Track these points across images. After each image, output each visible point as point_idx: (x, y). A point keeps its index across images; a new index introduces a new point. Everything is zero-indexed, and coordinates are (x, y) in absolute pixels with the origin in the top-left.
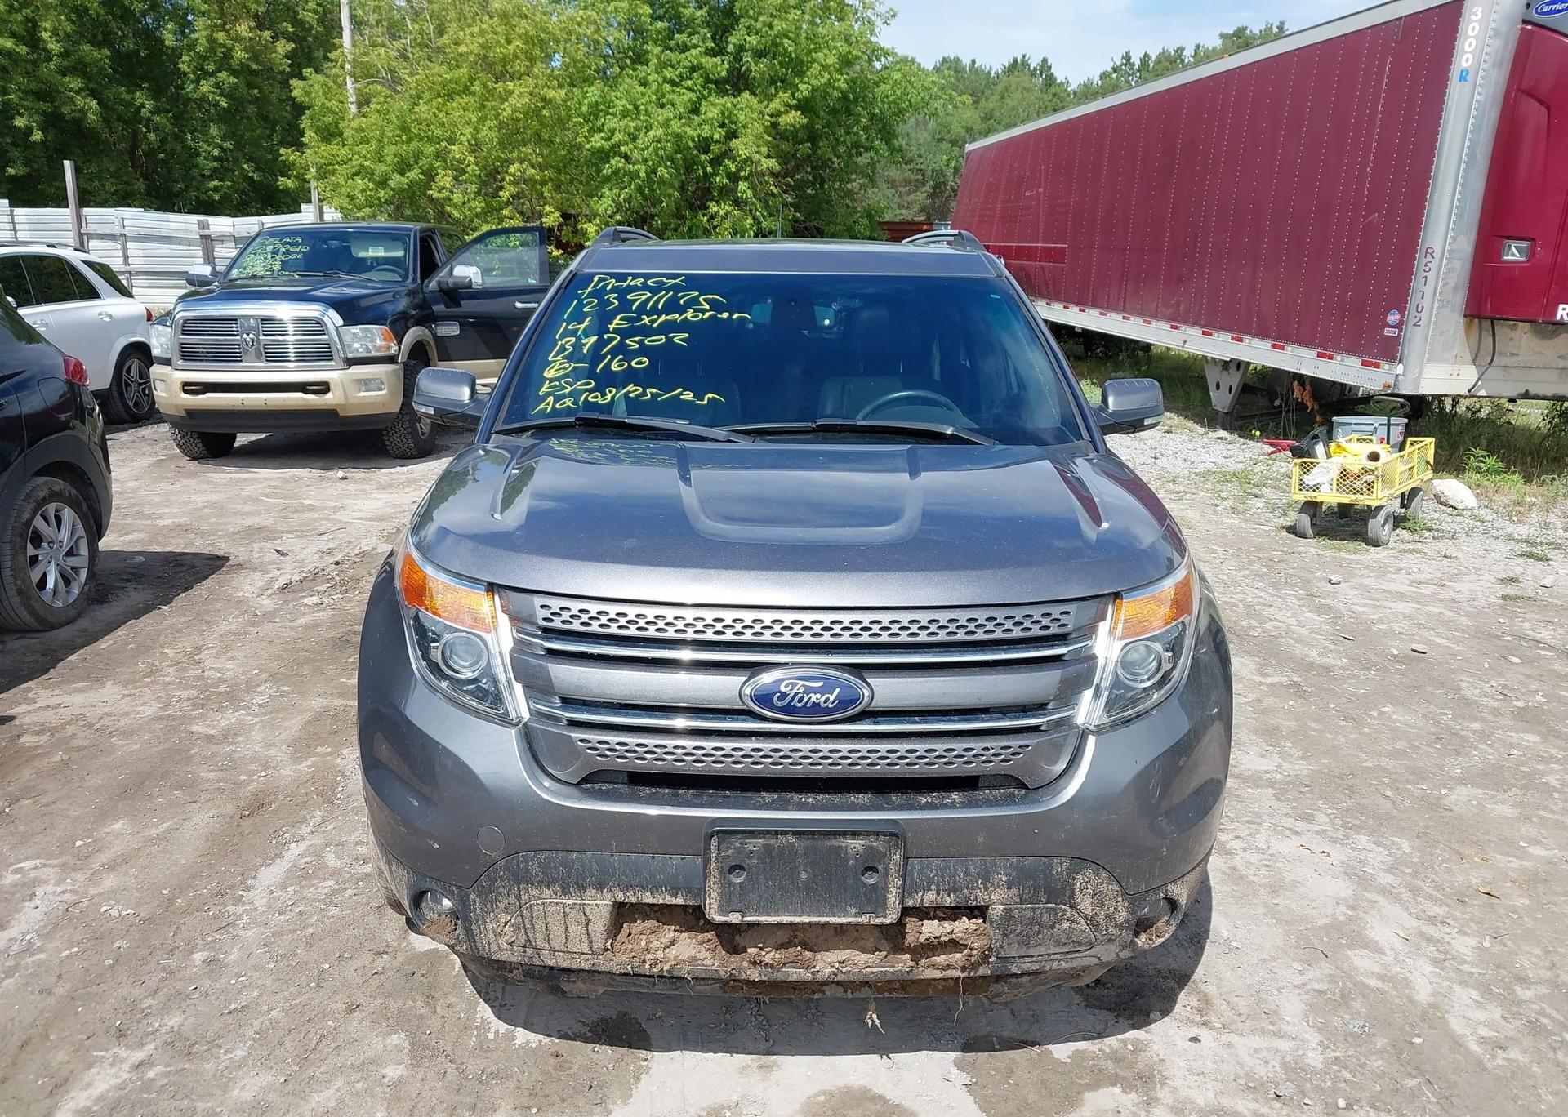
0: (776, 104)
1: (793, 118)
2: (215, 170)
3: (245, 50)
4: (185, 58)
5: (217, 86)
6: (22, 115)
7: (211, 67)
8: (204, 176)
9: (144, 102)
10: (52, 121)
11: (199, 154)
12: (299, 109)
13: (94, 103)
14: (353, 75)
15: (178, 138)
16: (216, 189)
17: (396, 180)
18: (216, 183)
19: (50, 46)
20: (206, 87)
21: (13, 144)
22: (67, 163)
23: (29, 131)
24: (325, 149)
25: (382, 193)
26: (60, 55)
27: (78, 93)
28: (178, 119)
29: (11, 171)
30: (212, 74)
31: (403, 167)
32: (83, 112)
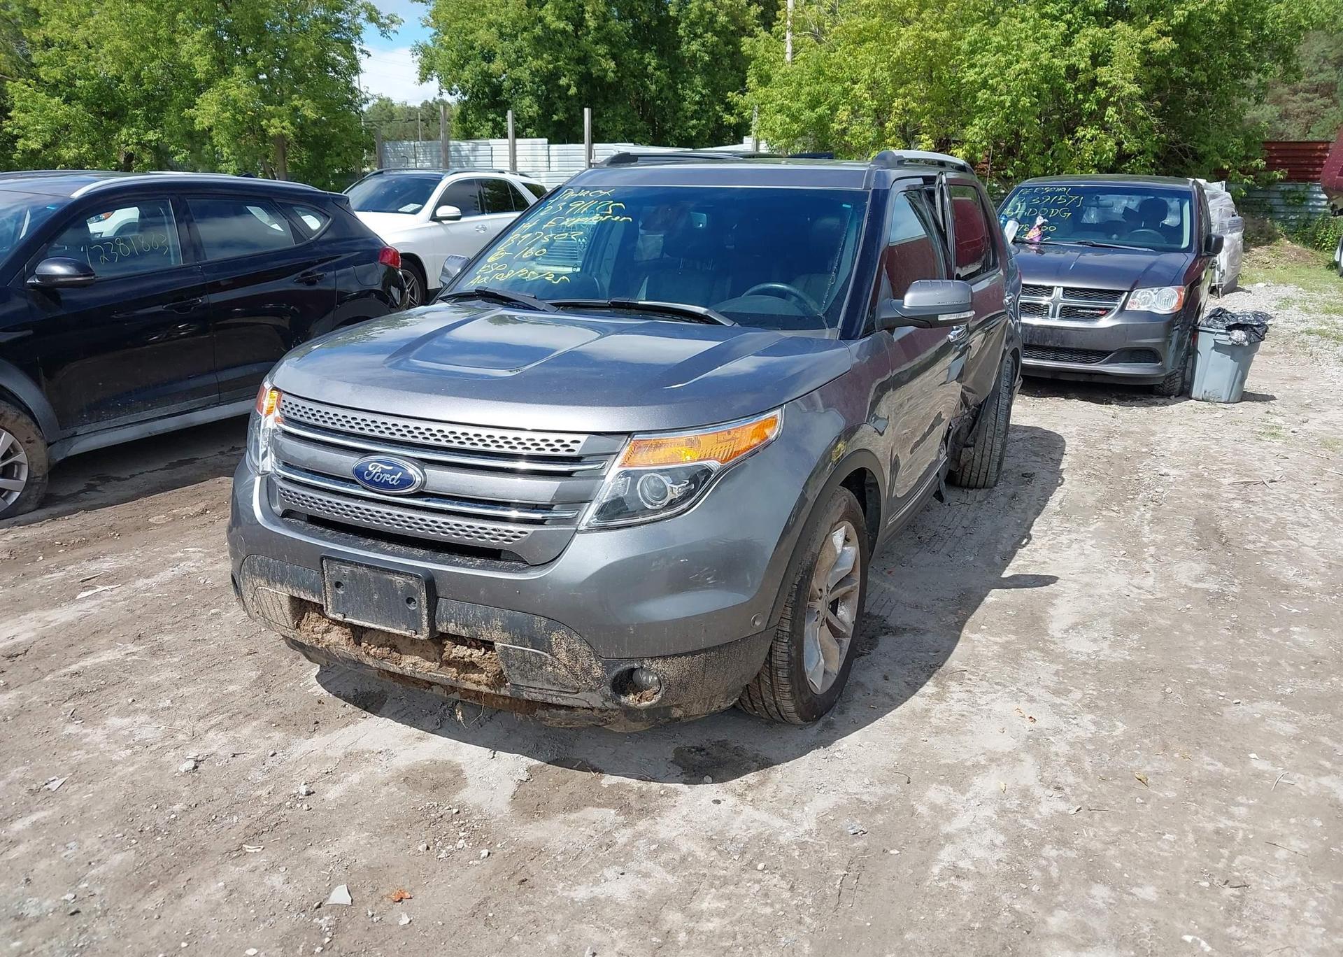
0: (1149, 32)
1: (1165, 44)
2: (696, 111)
3: (727, 14)
4: (683, 25)
5: (703, 45)
6: (565, 76)
7: (700, 31)
8: (686, 117)
9: (651, 60)
10: (585, 79)
11: (685, 100)
12: (749, 59)
13: (613, 64)
14: (793, 31)
15: (673, 88)
16: (694, 127)
17: (808, 115)
18: (694, 122)
19: (590, 23)
20: (695, 46)
21: (560, 97)
22: (586, 110)
23: (569, 86)
24: (761, 91)
25: (795, 126)
26: (596, 29)
27: (603, 56)
28: (673, 73)
29: (555, 117)
30: (701, 36)
31: (814, 104)
32: (605, 71)
